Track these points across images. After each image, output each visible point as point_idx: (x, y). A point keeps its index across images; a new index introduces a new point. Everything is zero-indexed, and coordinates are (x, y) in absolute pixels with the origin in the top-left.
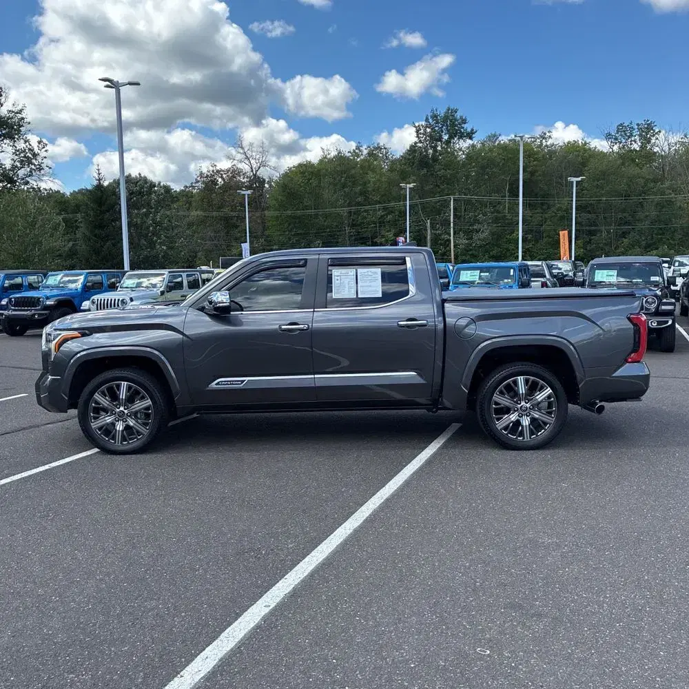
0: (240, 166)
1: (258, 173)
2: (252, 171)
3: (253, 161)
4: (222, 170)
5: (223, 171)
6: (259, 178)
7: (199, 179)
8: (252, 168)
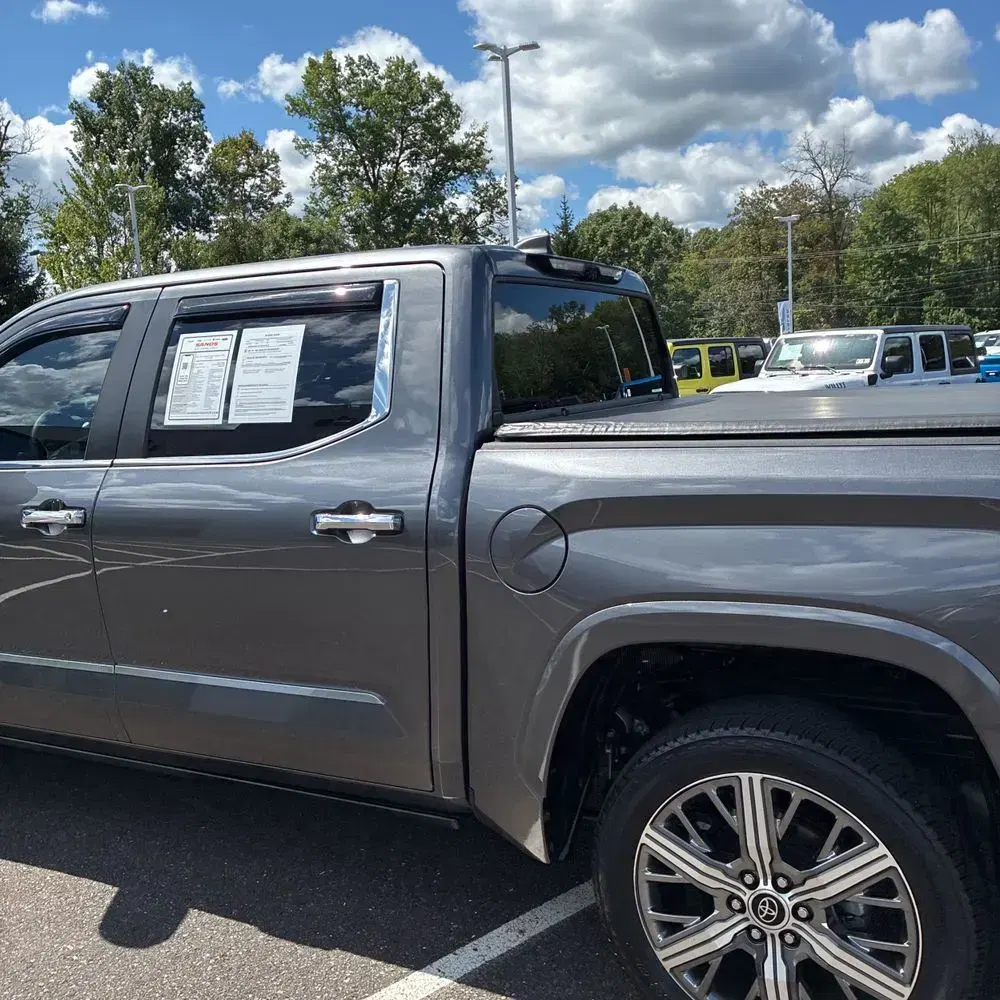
0: (806, 180)
1: (835, 189)
2: (825, 187)
3: (826, 171)
4: (775, 190)
5: (777, 191)
6: (836, 196)
7: (740, 208)
8: (824, 182)
